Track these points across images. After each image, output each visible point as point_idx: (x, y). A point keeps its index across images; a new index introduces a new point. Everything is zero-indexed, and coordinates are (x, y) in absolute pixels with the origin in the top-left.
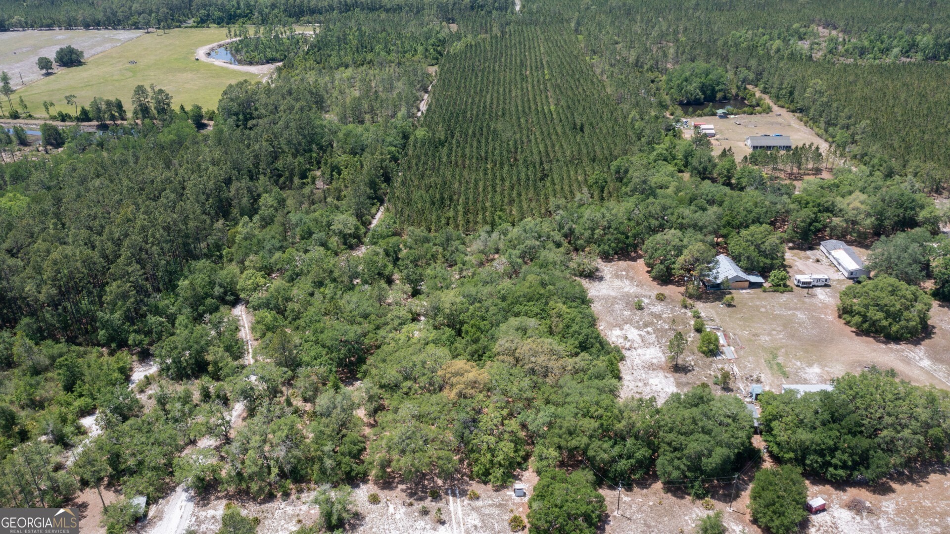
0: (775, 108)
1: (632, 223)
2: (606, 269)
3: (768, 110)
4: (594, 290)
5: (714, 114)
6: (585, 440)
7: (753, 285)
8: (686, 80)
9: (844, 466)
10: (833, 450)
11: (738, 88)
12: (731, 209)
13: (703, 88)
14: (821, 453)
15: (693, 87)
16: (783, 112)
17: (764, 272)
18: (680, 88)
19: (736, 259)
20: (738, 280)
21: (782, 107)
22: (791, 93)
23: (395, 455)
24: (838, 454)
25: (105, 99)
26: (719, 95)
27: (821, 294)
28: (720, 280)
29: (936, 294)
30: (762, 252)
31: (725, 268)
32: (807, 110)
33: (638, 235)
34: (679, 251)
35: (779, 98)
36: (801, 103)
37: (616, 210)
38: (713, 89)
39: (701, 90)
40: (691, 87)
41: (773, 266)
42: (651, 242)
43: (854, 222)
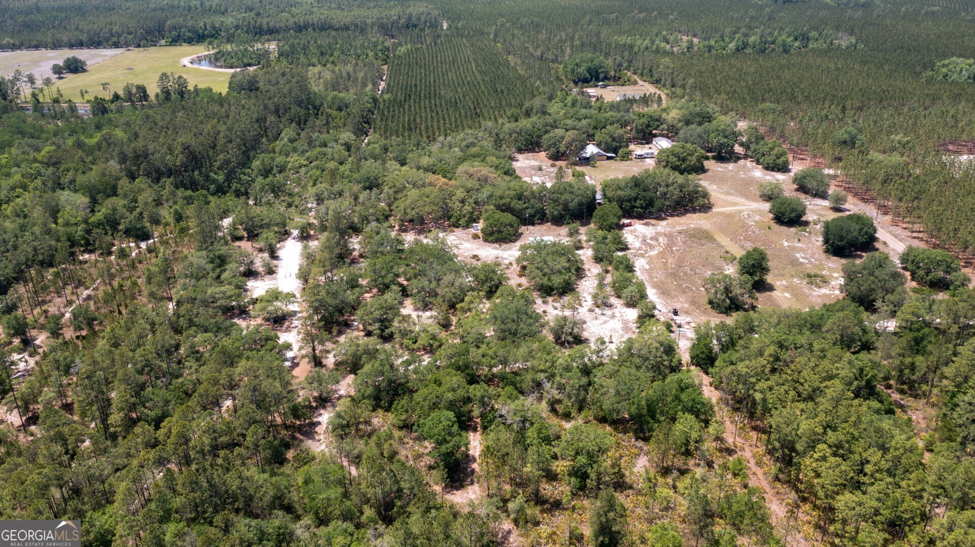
0: (640, 82)
1: (535, 130)
2: (520, 157)
3: (635, 83)
4: (516, 165)
5: (597, 86)
6: (509, 200)
7: (609, 158)
8: (577, 65)
9: (642, 207)
10: (636, 199)
11: (615, 71)
12: (596, 119)
13: (589, 70)
14: (629, 200)
15: (582, 70)
16: (646, 84)
17: (615, 151)
18: (573, 71)
19: (598, 145)
20: (599, 155)
21: (645, 81)
22: (650, 71)
23: (408, 211)
24: (638, 201)
25: (135, 84)
26: (602, 76)
27: (648, 161)
28: (588, 155)
29: (714, 158)
30: (614, 139)
31: (591, 150)
32: (660, 80)
33: (540, 137)
34: (563, 138)
35: (642, 75)
36: (656, 76)
37: (525, 123)
38: (597, 71)
39: (588, 72)
40: (581, 70)
41: (621, 147)
42: (547, 136)
43: (673, 126)
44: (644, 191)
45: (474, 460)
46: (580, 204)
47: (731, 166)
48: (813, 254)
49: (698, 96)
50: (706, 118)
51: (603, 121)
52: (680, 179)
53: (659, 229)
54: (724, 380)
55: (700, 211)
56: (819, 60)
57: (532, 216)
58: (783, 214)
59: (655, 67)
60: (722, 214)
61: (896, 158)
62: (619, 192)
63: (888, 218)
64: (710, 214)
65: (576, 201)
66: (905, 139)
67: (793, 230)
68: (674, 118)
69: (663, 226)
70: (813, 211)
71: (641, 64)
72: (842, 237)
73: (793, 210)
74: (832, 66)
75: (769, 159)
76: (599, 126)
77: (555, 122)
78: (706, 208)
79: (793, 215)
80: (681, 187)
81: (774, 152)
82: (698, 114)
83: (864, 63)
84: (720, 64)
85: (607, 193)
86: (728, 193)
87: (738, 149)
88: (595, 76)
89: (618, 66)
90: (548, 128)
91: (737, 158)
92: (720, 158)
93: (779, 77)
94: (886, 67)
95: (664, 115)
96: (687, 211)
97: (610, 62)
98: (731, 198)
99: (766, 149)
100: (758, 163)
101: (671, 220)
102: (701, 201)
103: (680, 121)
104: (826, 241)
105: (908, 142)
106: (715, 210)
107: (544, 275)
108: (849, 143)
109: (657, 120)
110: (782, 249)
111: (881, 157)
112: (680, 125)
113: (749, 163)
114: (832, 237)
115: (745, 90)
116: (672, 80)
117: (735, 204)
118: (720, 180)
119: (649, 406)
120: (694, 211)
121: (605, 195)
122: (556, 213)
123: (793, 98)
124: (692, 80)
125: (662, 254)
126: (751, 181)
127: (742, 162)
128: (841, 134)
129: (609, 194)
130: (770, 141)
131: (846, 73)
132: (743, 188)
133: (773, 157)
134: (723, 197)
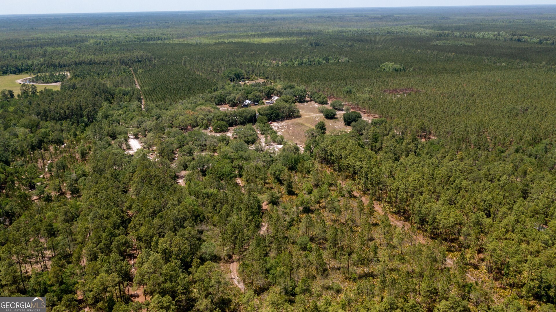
0: (259, 79)
1: (222, 95)
3: (257, 79)
5: (241, 81)
7: (255, 105)
8: (229, 73)
9: (275, 117)
10: (272, 114)
11: (247, 75)
13: (235, 75)
14: (270, 114)
16: (262, 80)
17: (258, 101)
18: (228, 76)
19: (250, 100)
20: (251, 103)
21: (261, 78)
22: (263, 74)
23: (181, 124)
25: (8, 90)
26: (241, 77)
28: (247, 104)
29: (298, 102)
30: (256, 97)
31: (247, 102)
32: (269, 77)
33: (224, 98)
34: (235, 97)
35: (260, 76)
36: (266, 76)
37: (217, 93)
38: (239, 76)
39: (235, 76)
40: (232, 75)
41: (259, 100)
42: (228, 97)
43: (279, 92)
44: (275, 110)
45: (240, 184)
46: (251, 117)
47: (305, 104)
48: (341, 126)
49: (286, 81)
50: (292, 87)
51: (250, 90)
52: (288, 105)
53: (283, 124)
54: (317, 154)
55: (297, 118)
56: (334, 67)
57: (232, 123)
58: (328, 115)
59: (265, 72)
60: (306, 118)
61: (367, 95)
62: (265, 112)
63: (366, 115)
64: (301, 118)
65: (249, 115)
66: (370, 89)
67: (333, 120)
68: (279, 88)
69: (284, 123)
70: (339, 115)
71: (258, 71)
72: (350, 118)
73: (332, 113)
74: (340, 68)
75: (320, 100)
76: (249, 93)
77: (230, 92)
78: (299, 117)
79: (332, 115)
80: (289, 108)
81: (321, 97)
82: (289, 86)
83: (353, 67)
84: (293, 70)
85: (260, 112)
86: (307, 112)
87: (307, 99)
88: (238, 77)
89: (248, 73)
90: (227, 94)
91: (307, 101)
92: (300, 102)
93: (319, 73)
94: (361, 68)
95: (275, 87)
96: (292, 118)
97: (243, 71)
98: (308, 113)
99: (318, 96)
100: (316, 102)
101: (286, 121)
102: (297, 114)
103: (282, 89)
104: (345, 121)
105: (371, 90)
106: (302, 117)
107: (245, 137)
108: (349, 92)
109: (272, 90)
110: (330, 126)
111: (361, 95)
112: (282, 91)
113: (312, 103)
114: (346, 118)
115: (306, 78)
116: (274, 77)
117: (310, 115)
118: (303, 108)
119: (295, 160)
120: (295, 118)
121: (260, 114)
122: (242, 121)
123: (326, 80)
124: (283, 75)
125: (286, 131)
126: (314, 108)
127: (309, 103)
128: (345, 89)
129: (261, 112)
130: (319, 93)
131: (346, 70)
132: (312, 110)
133: (322, 99)
134: (305, 113)
